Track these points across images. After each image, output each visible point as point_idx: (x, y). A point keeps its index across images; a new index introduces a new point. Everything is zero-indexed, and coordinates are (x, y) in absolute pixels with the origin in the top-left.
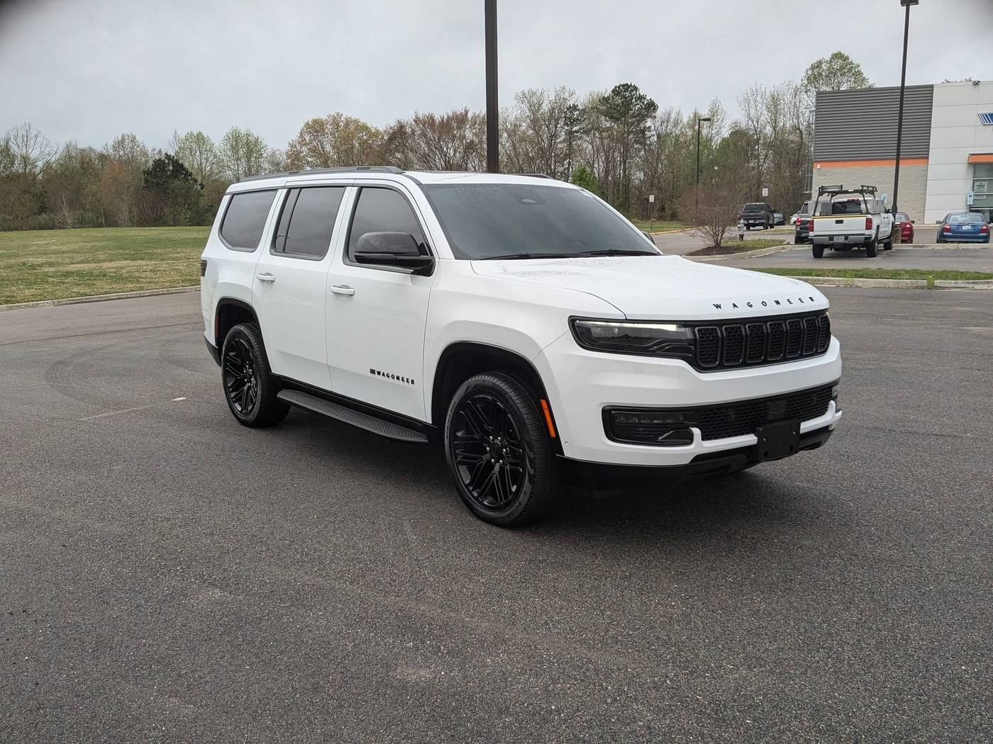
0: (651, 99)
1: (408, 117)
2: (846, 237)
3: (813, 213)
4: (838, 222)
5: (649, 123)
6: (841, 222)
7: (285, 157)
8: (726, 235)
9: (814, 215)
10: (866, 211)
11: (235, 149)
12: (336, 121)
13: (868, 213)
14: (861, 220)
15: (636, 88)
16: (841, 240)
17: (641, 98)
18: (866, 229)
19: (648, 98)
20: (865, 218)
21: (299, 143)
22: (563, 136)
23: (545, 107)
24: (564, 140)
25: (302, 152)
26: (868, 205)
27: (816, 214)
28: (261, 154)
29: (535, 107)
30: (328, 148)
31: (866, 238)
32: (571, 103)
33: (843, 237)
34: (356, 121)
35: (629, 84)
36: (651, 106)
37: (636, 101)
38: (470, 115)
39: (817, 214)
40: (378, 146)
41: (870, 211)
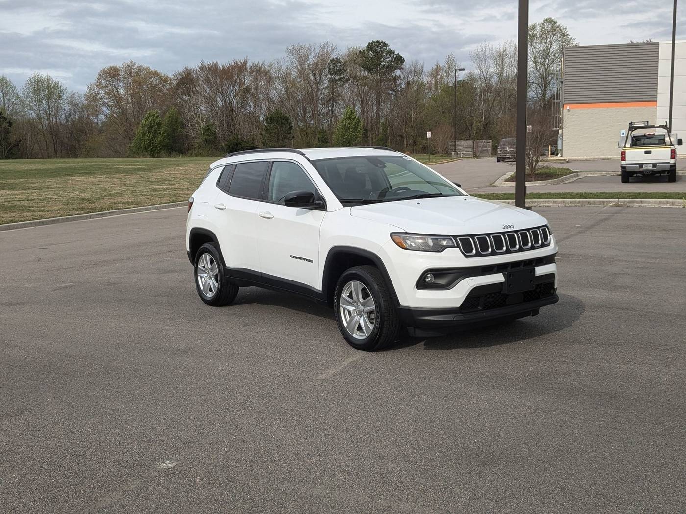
0: (398, 54)
1: (194, 65)
2: (654, 165)
3: (624, 145)
4: (646, 152)
5: (398, 73)
6: (649, 152)
7: (83, 99)
8: (539, 164)
9: (625, 147)
10: (670, 143)
11: (36, 91)
12: (129, 68)
13: (672, 145)
14: (667, 151)
15: (385, 45)
16: (650, 167)
17: (391, 52)
18: (671, 158)
19: (396, 53)
20: (670, 149)
21: (97, 86)
22: (326, 83)
23: (312, 60)
24: (327, 87)
25: (99, 94)
26: (671, 138)
27: (626, 146)
28: (61, 97)
29: (302, 59)
30: (122, 91)
31: (671, 166)
32: (334, 56)
33: (652, 165)
34: (148, 69)
35: (381, 41)
36: (400, 60)
37: (386, 54)
38: (249, 64)
39: (628, 145)
40: (168, 90)
41: (673, 144)
